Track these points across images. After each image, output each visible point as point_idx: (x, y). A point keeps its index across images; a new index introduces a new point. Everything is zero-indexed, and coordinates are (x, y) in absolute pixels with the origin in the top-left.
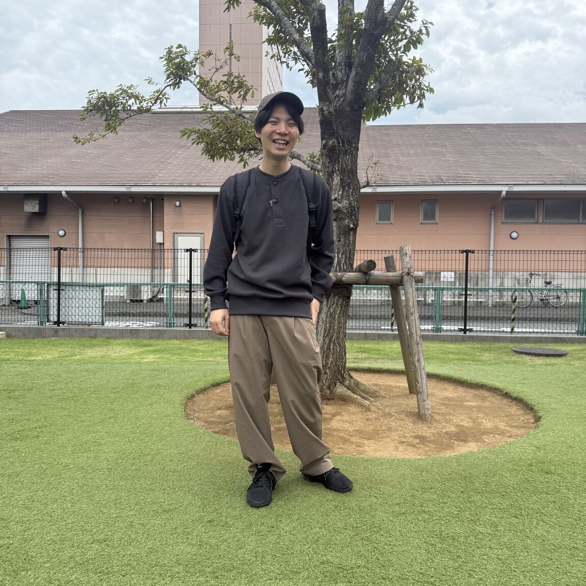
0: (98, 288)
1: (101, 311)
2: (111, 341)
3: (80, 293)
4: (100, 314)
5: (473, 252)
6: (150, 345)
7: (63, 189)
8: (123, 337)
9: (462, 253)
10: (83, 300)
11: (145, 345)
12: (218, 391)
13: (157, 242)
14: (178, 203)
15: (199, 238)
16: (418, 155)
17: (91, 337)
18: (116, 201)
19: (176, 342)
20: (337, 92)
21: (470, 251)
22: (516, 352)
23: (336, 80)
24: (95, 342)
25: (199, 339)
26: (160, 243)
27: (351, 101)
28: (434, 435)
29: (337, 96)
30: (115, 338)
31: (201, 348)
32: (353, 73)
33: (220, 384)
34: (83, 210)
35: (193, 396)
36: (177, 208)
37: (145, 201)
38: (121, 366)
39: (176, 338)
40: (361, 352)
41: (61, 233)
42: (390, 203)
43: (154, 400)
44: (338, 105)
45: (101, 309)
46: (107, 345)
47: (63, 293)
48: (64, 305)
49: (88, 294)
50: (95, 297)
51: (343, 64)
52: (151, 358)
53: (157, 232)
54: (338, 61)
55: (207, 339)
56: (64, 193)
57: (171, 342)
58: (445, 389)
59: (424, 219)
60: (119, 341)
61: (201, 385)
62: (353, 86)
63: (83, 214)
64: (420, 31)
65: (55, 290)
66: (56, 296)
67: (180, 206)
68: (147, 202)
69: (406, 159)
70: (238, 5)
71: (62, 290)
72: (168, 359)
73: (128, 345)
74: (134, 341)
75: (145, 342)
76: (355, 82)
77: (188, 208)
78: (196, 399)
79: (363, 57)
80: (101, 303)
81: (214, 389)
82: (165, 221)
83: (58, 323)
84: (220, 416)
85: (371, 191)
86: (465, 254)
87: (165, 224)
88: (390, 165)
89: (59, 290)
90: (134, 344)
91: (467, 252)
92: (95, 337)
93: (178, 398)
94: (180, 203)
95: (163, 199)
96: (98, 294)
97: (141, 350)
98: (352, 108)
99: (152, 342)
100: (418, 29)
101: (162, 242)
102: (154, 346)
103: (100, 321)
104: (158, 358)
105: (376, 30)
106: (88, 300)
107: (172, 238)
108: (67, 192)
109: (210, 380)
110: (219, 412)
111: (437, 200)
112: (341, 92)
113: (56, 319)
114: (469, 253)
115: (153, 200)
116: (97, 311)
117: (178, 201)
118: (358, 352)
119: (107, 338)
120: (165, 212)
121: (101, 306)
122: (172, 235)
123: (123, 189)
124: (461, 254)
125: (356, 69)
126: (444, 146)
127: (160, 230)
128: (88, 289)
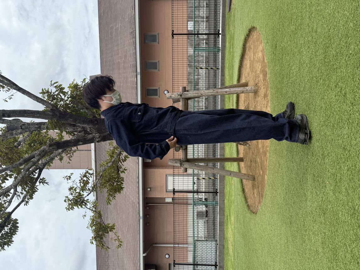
0: (196, 243)
1: (209, 242)
2: (225, 238)
3: (199, 253)
4: (211, 242)
5: (173, 31)
6: (227, 216)
7: (142, 255)
8: (224, 230)
9: (173, 37)
10: (203, 251)
11: (227, 219)
12: (246, 190)
13: (172, 201)
14: (149, 189)
15: (168, 177)
16: (118, 45)
17: (224, 248)
18: (148, 224)
19: (226, 201)
20: (89, 130)
21: (173, 33)
22: (230, 10)
23: (82, 131)
24: (226, 247)
25: (224, 188)
26: (172, 200)
27: (93, 125)
28: (264, 88)
29: (90, 131)
30: (224, 234)
31: (228, 189)
32: (79, 125)
33: (243, 189)
34: (154, 244)
35: (248, 206)
36: (152, 189)
37: (148, 208)
38: (236, 238)
39: (224, 201)
40: (230, 100)
41: (167, 256)
42: (146, 63)
43: (249, 227)
44: (95, 131)
45: (208, 242)
46: (227, 241)
47: (199, 263)
48: (206, 262)
49: (199, 249)
50: (201, 245)
51: (74, 128)
52: (232, 218)
53: (166, 201)
54: (73, 130)
55: (224, 183)
56: (144, 255)
57: (226, 204)
58: (246, 65)
59: (156, 42)
60: (226, 233)
61: (243, 199)
62: (85, 124)
63: (156, 244)
64: (56, 87)
65: (197, 267)
66: (200, 266)
67: (150, 188)
68: (148, 207)
69: (120, 53)
70: (45, 179)
71: (197, 263)
72: (233, 210)
73: (227, 229)
74: (225, 224)
75: (226, 219)
76: (83, 124)
77: (152, 184)
78: (249, 203)
79: (71, 120)
80: (204, 242)
81: (245, 193)
82: (159, 197)
83: (216, 266)
84: (257, 195)
85: (140, 75)
86: (174, 36)
87: (161, 197)
88: (124, 62)
89: (197, 265)
90: (227, 225)
91: (173, 34)
92: (223, 246)
93: (248, 215)
94: (149, 188)
95: (147, 198)
96: (199, 243)
97: (229, 222)
98: (96, 124)
99: (226, 214)
100: (55, 88)
101: (172, 198)
102: (227, 214)
103: (214, 242)
104: (233, 215)
105: (57, 114)
106: (203, 249)
107: (169, 193)
108: (144, 253)
109: (241, 193)
110: (256, 195)
111: (144, 34)
112: (88, 128)
113: (214, 267)
114: (174, 33)
115: (147, 203)
116: (209, 244)
117: (147, 189)
118: (230, 102)
119: (224, 239)
120: (154, 197)
121: (206, 242)
122: (167, 193)
123: (141, 221)
124: (175, 38)
125: (77, 123)
126: (112, 28)
128: (196, 249)
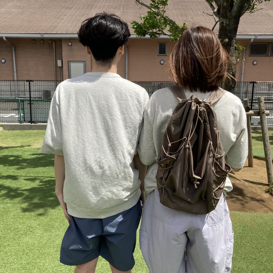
3: (42, 106)
7: (4, 36)
13: (58, 66)
15: (83, 64)
41: (3, 61)
47: (32, 105)
48: (33, 112)
53: (58, 60)
63: (15, 49)
65: (29, 104)
66: (29, 107)
68: (51, 43)
77: (76, 47)
82: (63, 54)
83: (31, 122)
91: (253, 83)
94: (71, 44)
95: (61, 42)
101: (61, 66)
106: (46, 109)
115: (55, 41)
120: (63, 49)
122: (67, 62)
123: (39, 36)
124: (250, 84)
127: (60, 59)
